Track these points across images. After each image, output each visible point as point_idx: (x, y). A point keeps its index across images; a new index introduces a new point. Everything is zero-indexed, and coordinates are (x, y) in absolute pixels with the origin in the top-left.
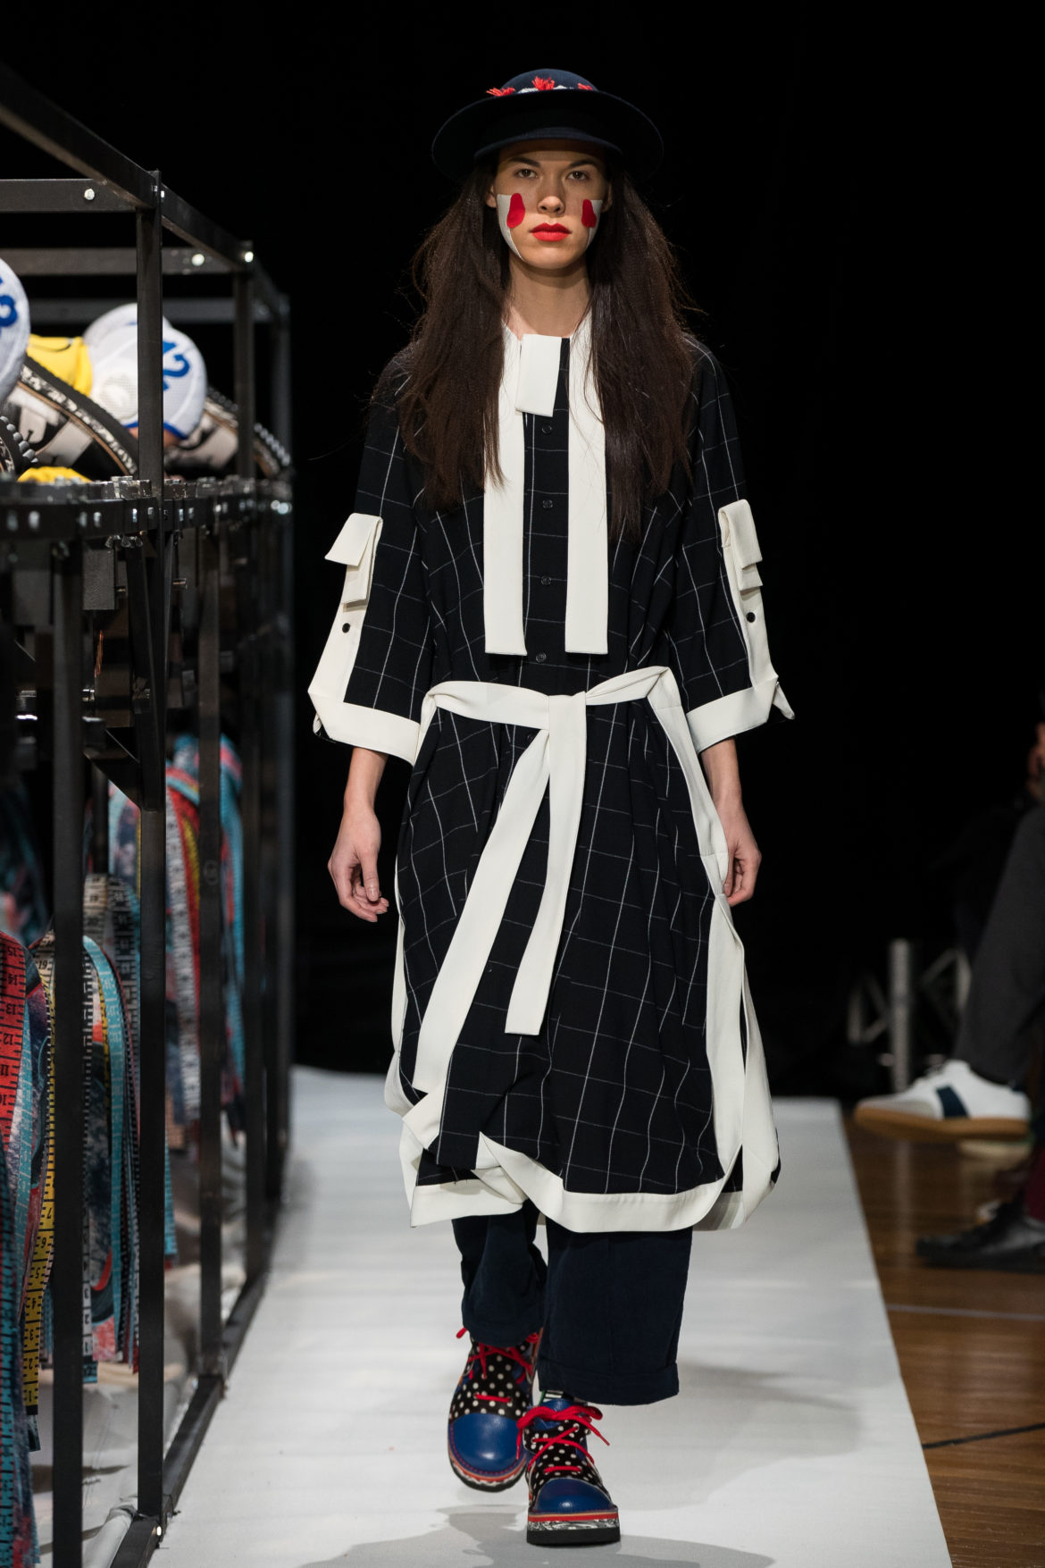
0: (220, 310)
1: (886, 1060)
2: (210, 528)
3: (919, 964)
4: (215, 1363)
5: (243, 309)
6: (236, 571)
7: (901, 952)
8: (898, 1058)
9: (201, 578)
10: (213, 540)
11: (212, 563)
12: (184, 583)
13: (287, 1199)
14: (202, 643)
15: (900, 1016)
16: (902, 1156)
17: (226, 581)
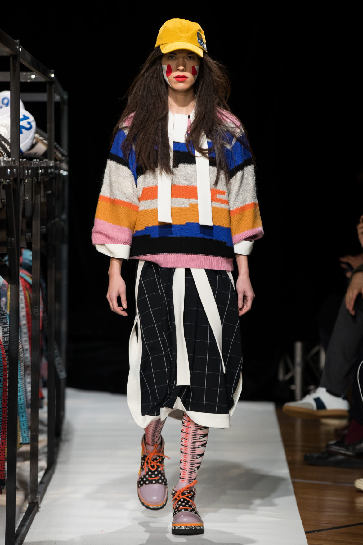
0: (42, 97)
1: (293, 387)
2: (37, 178)
3: (306, 351)
4: (35, 498)
5: (50, 97)
6: (47, 196)
7: (299, 346)
8: (297, 387)
9: (34, 198)
10: (38, 183)
11: (38, 192)
12: (27, 199)
13: (63, 437)
14: (34, 223)
15: (298, 371)
16: (299, 424)
17: (43, 200)
